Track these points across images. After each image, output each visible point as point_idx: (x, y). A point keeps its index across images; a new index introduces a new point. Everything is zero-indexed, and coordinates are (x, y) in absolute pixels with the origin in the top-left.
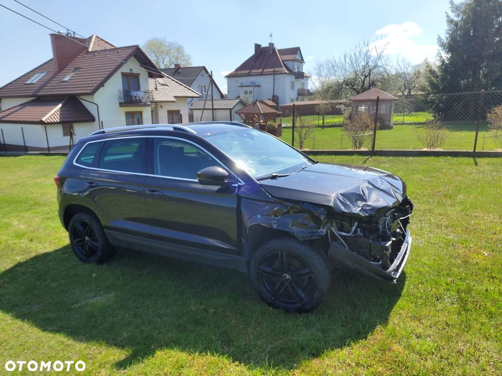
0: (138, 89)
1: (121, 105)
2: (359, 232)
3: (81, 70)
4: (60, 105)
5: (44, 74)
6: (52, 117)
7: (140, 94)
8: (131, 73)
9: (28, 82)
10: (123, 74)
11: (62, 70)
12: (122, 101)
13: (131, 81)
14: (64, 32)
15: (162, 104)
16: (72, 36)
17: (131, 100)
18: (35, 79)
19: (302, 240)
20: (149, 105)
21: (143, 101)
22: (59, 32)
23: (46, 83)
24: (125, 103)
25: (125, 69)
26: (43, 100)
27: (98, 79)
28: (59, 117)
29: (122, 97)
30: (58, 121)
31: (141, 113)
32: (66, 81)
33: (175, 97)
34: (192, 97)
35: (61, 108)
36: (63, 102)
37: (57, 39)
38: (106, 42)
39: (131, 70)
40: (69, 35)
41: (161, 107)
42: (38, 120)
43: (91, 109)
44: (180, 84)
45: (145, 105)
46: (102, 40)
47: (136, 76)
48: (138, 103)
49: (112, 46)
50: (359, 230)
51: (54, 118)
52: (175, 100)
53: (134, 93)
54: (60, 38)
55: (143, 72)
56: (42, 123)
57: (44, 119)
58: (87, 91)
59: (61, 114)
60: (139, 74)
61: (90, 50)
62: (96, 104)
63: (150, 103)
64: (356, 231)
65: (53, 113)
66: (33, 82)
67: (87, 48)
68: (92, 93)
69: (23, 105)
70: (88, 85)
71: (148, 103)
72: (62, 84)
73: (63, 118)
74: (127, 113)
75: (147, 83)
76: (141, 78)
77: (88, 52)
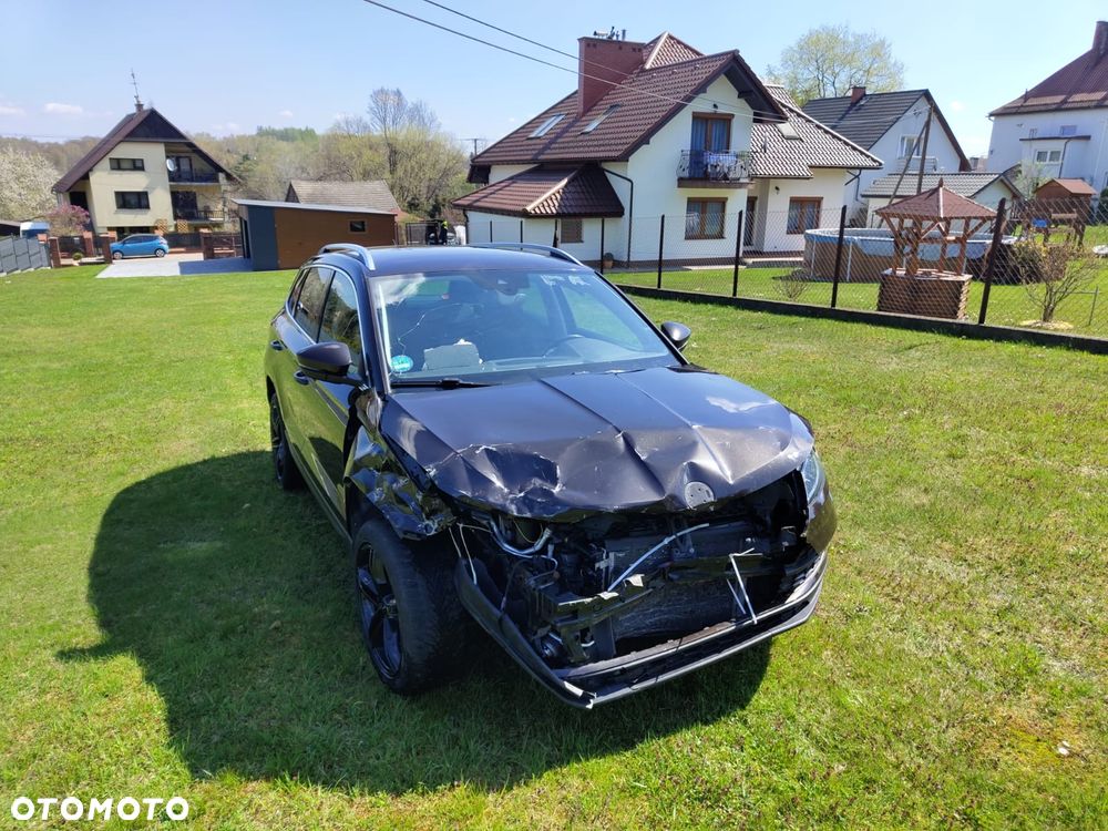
0: (726, 148)
1: (682, 182)
2: (550, 553)
3: (620, 109)
4: (565, 181)
5: (561, 118)
6: (545, 203)
7: (725, 161)
8: (715, 113)
9: (532, 135)
10: (698, 118)
11: (589, 110)
12: (686, 174)
13: (712, 130)
14: (604, 32)
15: (780, 183)
16: (620, 39)
17: (706, 172)
18: (540, 131)
20: (741, 186)
21: (731, 176)
22: (595, 34)
23: (559, 136)
24: (690, 179)
25: (702, 105)
26: (544, 170)
27: (639, 128)
28: (557, 204)
29: (686, 165)
30: (554, 211)
31: (722, 202)
32: (588, 133)
33: (812, 167)
34: (861, 168)
35: (566, 186)
36: (571, 175)
37: (590, 46)
38: (686, 47)
39: (715, 106)
40: (615, 38)
41: (777, 188)
42: (520, 209)
43: (620, 188)
44: (834, 137)
45: (735, 184)
46: (679, 42)
47: (727, 120)
48: (725, 180)
49: (698, 54)
50: (551, 548)
51: (549, 206)
52: (806, 172)
53: (712, 159)
54: (595, 46)
55: (741, 112)
56: (525, 214)
57: (529, 208)
58: (613, 154)
59: (562, 199)
60: (733, 115)
61: (648, 66)
62: (629, 180)
63: (747, 181)
64: (544, 550)
65: (549, 195)
66: (541, 135)
67: (644, 63)
68: (624, 158)
69: (513, 179)
70: (617, 142)
71: (741, 181)
72: (581, 138)
73: (565, 206)
74: (692, 201)
75: (747, 135)
76: (735, 124)
77: (643, 71)
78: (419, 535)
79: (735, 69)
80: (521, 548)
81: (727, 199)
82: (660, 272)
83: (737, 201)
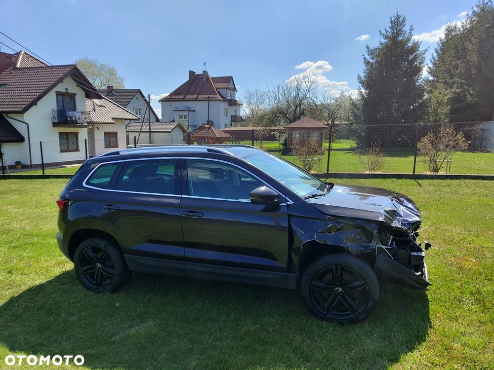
0: (74, 109)
1: (55, 125)
2: (394, 245)
3: (7, 87)
7: (76, 115)
8: (67, 92)
10: (58, 94)
12: (56, 121)
13: (66, 102)
15: (99, 126)
17: (67, 120)
20: (85, 126)
21: (79, 122)
24: (59, 123)
25: (60, 88)
27: (30, 97)
29: (56, 116)
31: (76, 134)
33: (113, 119)
34: (130, 120)
38: (36, 59)
39: (66, 89)
41: (98, 128)
43: (21, 128)
44: (118, 106)
45: (81, 126)
46: (31, 57)
47: (73, 96)
48: (74, 123)
49: (44, 64)
50: (394, 243)
52: (113, 121)
53: (70, 114)
55: (80, 94)
58: (16, 110)
60: (76, 94)
61: (18, 66)
62: (26, 123)
63: (86, 124)
64: (392, 244)
67: (15, 64)
68: (23, 112)
70: (17, 103)
71: (84, 124)
74: (61, 134)
75: (85, 105)
76: (77, 98)
77: (15, 68)
79: (75, 73)
81: (78, 133)
82: (43, 170)
83: (83, 134)
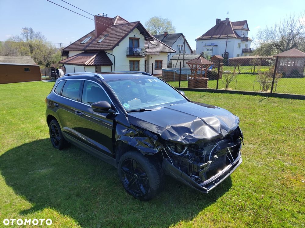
0: (138, 47)
1: (128, 56)
2: (188, 153)
3: (108, 36)
4: (95, 56)
5: (90, 38)
6: (90, 62)
7: (139, 50)
8: (135, 38)
9: (82, 43)
10: (130, 39)
11: (99, 36)
12: (128, 54)
13: (134, 42)
14: (101, 14)
15: (152, 56)
16: (106, 16)
17: (134, 54)
18: (85, 41)
19: (144, 154)
20: (143, 57)
21: (140, 54)
22: (99, 15)
23: (91, 43)
24: (130, 55)
25: (131, 35)
26: (87, 52)
27: (115, 41)
28: (93, 62)
29: (128, 51)
30: (93, 64)
31: (138, 62)
32: (100, 42)
33: (160, 52)
34: (171, 53)
35: (95, 57)
36: (97, 54)
37: (98, 19)
38: (124, 20)
39: (135, 36)
40: (104, 16)
41: (151, 58)
42: (83, 64)
43: (111, 58)
44: (164, 44)
45: (141, 56)
46: (122, 18)
47: (138, 40)
48: (138, 55)
49: (127, 22)
50: (188, 152)
51: (91, 63)
52: (159, 54)
53: (135, 50)
55: (141, 37)
56: (84, 65)
57: (85, 63)
58: (109, 48)
59: (95, 61)
60: (139, 38)
61: (114, 24)
62: (113, 55)
63: (144, 56)
64: (186, 152)
65: (91, 60)
66: (85, 42)
68: (112, 49)
69: (78, 55)
70: (110, 45)
71: (143, 56)
72: (98, 44)
73: (96, 63)
74: (130, 61)
75: (143, 44)
76: (140, 40)
77: (113, 26)
78: (153, 153)
79: (139, 26)
80: (180, 153)
81: (139, 60)
83: (142, 61)
